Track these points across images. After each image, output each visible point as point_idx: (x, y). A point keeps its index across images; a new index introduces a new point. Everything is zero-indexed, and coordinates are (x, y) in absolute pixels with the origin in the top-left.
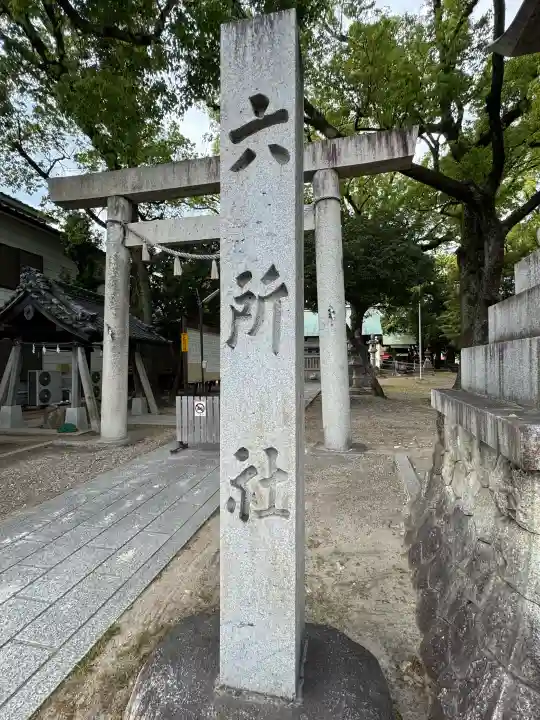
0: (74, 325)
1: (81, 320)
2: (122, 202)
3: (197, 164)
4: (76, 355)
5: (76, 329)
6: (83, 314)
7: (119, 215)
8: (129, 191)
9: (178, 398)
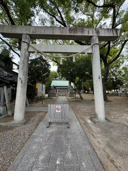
0: (4, 78)
1: (7, 77)
2: (28, 36)
3: (56, 28)
4: (4, 88)
5: (5, 80)
6: (8, 75)
7: (27, 40)
8: (31, 33)
9: (49, 105)
